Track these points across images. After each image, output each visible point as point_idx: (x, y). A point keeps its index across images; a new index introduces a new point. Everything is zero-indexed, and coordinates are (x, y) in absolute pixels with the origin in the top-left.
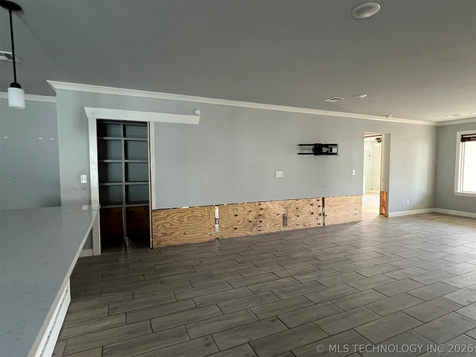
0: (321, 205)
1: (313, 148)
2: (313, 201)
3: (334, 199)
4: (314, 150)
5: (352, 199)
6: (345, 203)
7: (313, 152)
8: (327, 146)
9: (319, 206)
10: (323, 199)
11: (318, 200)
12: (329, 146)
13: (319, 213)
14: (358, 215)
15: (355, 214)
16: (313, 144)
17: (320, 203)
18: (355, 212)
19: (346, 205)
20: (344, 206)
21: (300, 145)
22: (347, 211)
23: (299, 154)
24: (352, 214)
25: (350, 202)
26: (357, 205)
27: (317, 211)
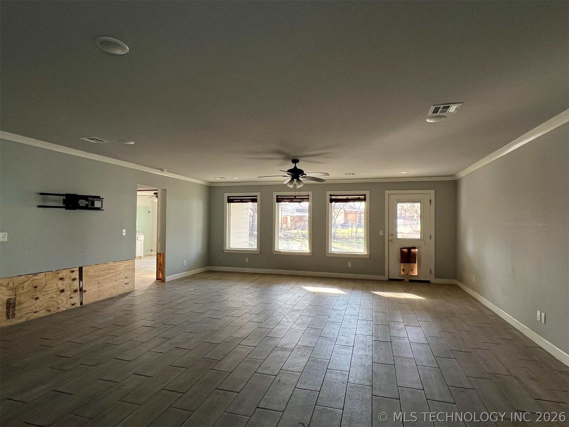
0: (77, 277)
1: (64, 199)
2: (65, 274)
3: (96, 267)
4: (64, 202)
5: (122, 265)
6: (113, 271)
7: (64, 205)
8: (86, 198)
9: (74, 279)
10: (81, 269)
11: (72, 272)
12: (89, 198)
13: (73, 289)
14: (130, 284)
15: (126, 284)
16: (64, 193)
17: (76, 275)
18: (126, 281)
19: (114, 274)
20: (112, 275)
21: (41, 194)
22: (116, 281)
23: (39, 206)
24: (122, 284)
25: (119, 269)
26: (129, 272)
27: (70, 287)
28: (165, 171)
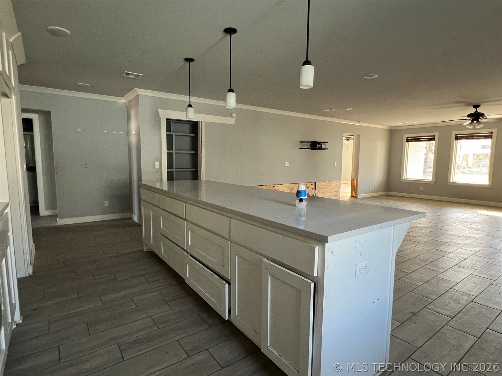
0: (314, 188)
1: (310, 145)
2: (309, 185)
3: (322, 183)
4: (311, 146)
5: (334, 183)
6: (329, 187)
7: (311, 148)
8: (319, 143)
9: (313, 189)
10: (315, 183)
11: (312, 184)
12: (321, 143)
13: (312, 194)
14: (338, 196)
15: (336, 195)
16: (311, 141)
17: (313, 186)
18: (336, 194)
19: (330, 189)
20: (329, 189)
21: (301, 142)
22: (331, 193)
23: (300, 149)
24: (334, 195)
25: (333, 186)
26: (337, 189)
27: (311, 192)
28: (361, 122)
